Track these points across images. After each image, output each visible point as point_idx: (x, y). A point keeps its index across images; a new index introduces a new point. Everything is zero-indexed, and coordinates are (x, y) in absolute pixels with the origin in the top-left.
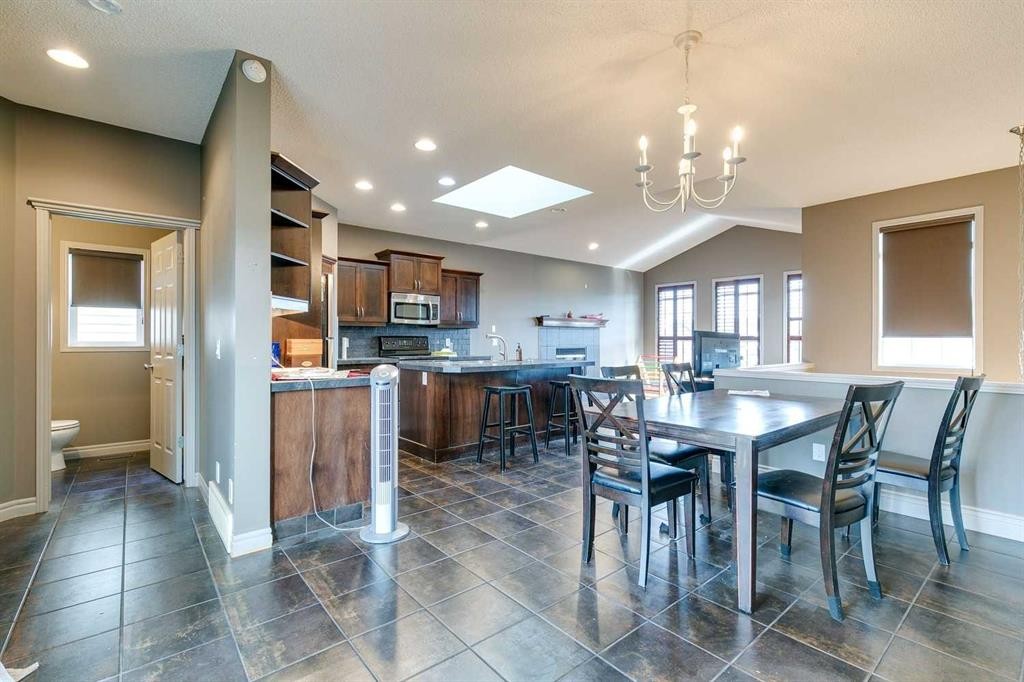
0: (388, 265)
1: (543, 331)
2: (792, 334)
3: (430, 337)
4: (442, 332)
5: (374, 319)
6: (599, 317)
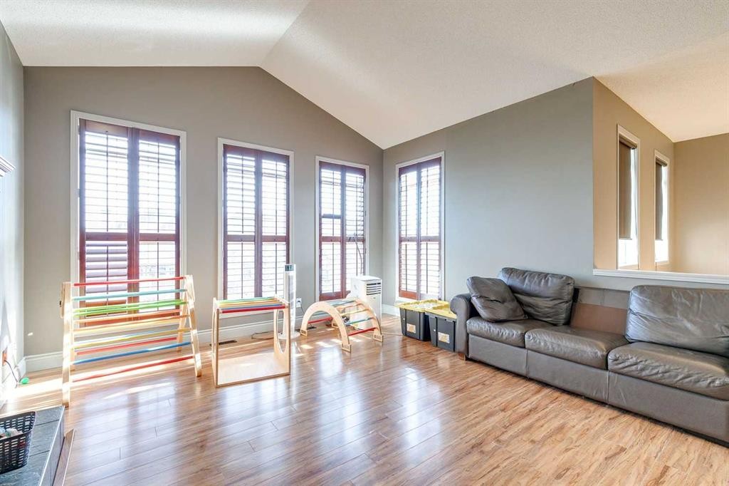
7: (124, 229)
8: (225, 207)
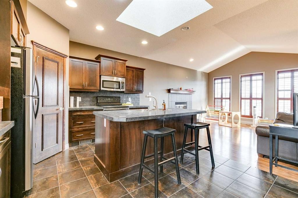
0: (100, 62)
1: (170, 95)
2: (280, 97)
3: (121, 97)
4: (127, 95)
5: (92, 88)
6: (192, 90)
7: (220, 97)
8: (241, 91)
